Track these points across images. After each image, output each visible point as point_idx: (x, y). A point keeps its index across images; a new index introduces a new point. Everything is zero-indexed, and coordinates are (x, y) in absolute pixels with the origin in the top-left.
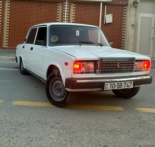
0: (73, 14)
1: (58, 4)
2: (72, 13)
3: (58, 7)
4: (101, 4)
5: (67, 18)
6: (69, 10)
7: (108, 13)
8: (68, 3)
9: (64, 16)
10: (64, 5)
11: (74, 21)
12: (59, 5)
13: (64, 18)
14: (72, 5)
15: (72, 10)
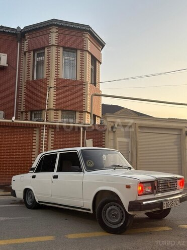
0: (52, 140)
1: (35, 129)
2: (50, 138)
3: (34, 132)
4: (82, 129)
5: (45, 144)
6: (47, 135)
7: (88, 138)
8: (47, 128)
9: (41, 143)
10: (42, 131)
11: (53, 147)
12: (36, 131)
13: (42, 144)
14: (51, 130)
15: (50, 136)
